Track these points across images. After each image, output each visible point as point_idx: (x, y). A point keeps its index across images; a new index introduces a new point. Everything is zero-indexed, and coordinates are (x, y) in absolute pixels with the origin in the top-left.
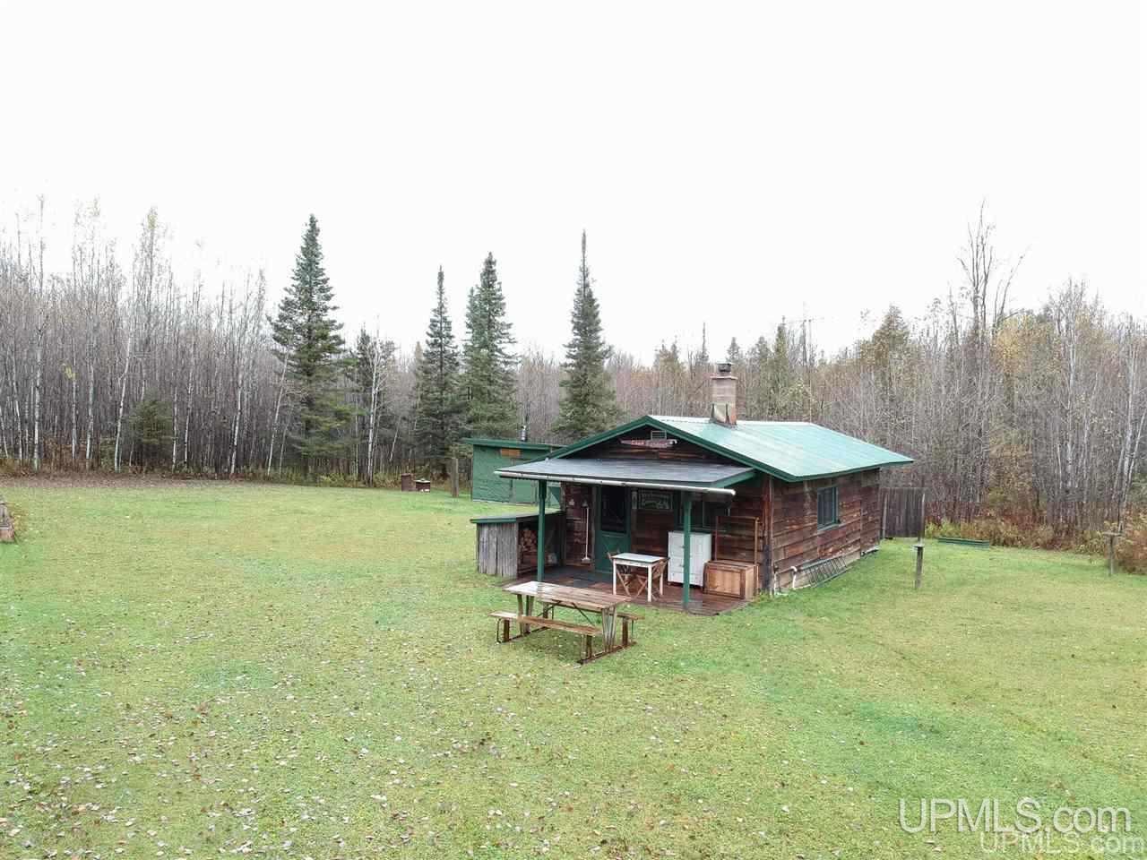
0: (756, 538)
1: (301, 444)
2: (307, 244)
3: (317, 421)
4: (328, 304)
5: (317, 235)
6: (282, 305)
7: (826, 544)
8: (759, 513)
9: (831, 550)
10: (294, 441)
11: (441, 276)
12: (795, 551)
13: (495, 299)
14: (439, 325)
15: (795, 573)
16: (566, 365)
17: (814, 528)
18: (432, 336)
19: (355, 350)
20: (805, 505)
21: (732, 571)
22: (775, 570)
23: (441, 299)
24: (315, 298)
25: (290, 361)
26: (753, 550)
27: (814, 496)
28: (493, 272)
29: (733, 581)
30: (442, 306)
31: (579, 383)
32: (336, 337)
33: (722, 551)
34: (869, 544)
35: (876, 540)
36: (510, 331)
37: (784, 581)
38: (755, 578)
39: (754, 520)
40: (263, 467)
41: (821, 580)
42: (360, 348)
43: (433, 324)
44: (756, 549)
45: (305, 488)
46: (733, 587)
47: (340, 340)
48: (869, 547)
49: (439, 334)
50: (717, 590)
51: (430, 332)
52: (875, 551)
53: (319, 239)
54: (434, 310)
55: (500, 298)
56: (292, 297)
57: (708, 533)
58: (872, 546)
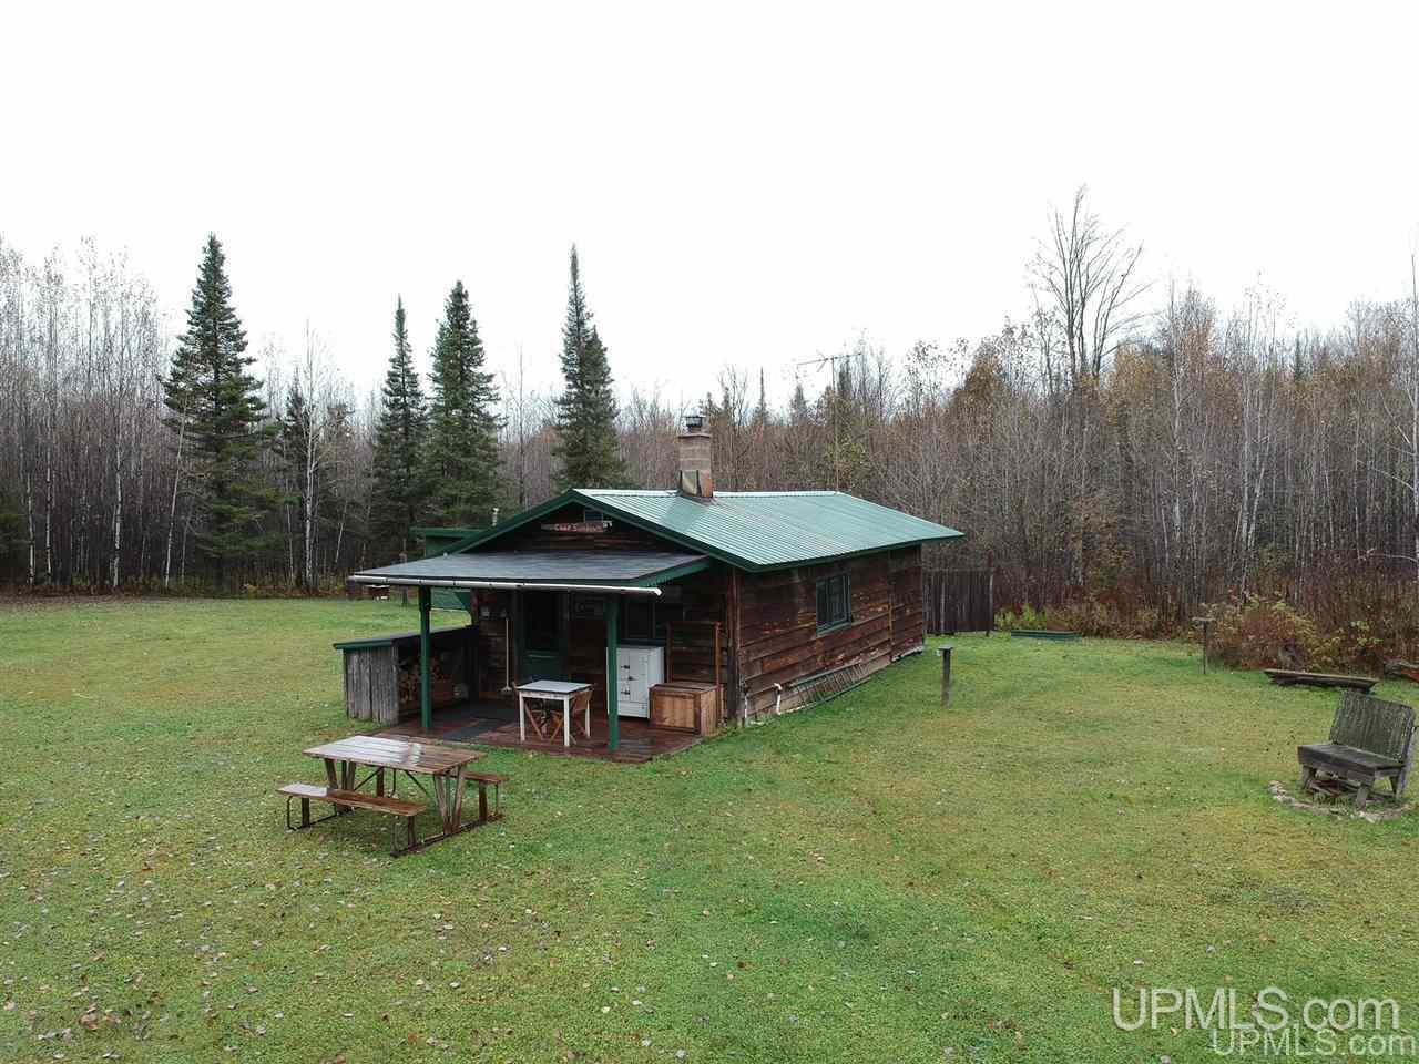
0: (718, 650)
1: (211, 544)
2: (207, 277)
3: (229, 511)
4: (240, 355)
5: (221, 264)
6: (176, 358)
7: (833, 650)
8: (721, 617)
9: (840, 657)
10: (198, 540)
11: (400, 316)
12: (781, 662)
13: (468, 343)
14: (401, 380)
15: (779, 692)
16: (559, 428)
17: (812, 631)
18: (391, 395)
19: (284, 415)
20: (797, 600)
21: (684, 697)
22: (746, 691)
23: (401, 344)
24: (222, 351)
25: (188, 434)
26: (714, 666)
27: (810, 588)
28: (464, 308)
29: (685, 709)
30: (403, 354)
31: (576, 451)
32: (252, 400)
33: (676, 669)
34: (908, 645)
35: (919, 639)
36: (490, 385)
37: (761, 704)
38: (718, 705)
39: (713, 626)
40: (159, 577)
41: (821, 698)
42: (291, 413)
43: (393, 377)
44: (717, 663)
45: (217, 602)
46: (685, 718)
47: (259, 403)
48: (907, 649)
49: (400, 391)
50: (667, 723)
51: (389, 389)
52: (919, 653)
53: (225, 269)
54: (393, 361)
55: (476, 342)
56: (190, 348)
57: (658, 645)
58: (914, 646)
